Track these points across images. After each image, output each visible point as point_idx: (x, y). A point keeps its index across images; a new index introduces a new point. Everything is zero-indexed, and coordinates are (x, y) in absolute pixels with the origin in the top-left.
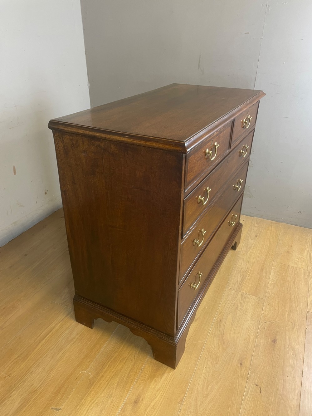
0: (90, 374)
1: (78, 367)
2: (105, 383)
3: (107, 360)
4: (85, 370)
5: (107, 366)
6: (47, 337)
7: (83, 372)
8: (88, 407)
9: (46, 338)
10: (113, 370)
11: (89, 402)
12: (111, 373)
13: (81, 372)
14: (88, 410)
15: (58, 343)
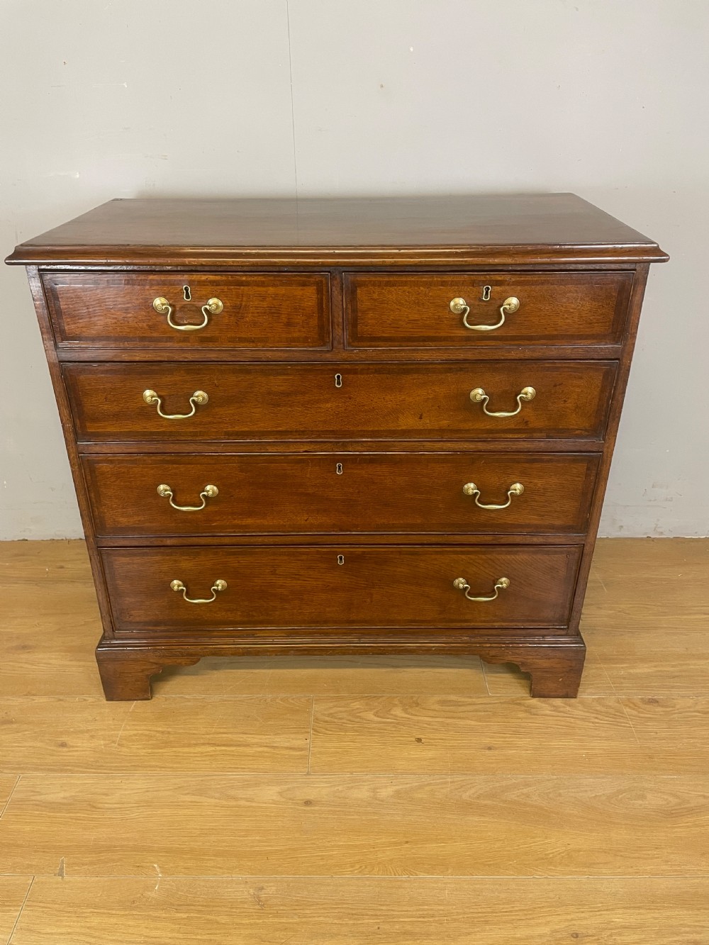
0: (156, 888)
1: (166, 852)
2: (141, 935)
3: (202, 906)
4: (162, 872)
5: (185, 916)
6: (223, 748)
7: (158, 870)
8: (78, 930)
9: (218, 748)
10: (181, 936)
11: (88, 925)
12: (170, 935)
13: (156, 866)
14: (69, 934)
15: (214, 777)
